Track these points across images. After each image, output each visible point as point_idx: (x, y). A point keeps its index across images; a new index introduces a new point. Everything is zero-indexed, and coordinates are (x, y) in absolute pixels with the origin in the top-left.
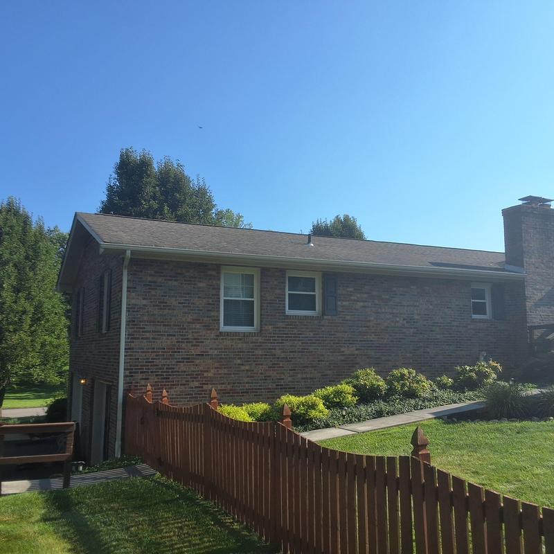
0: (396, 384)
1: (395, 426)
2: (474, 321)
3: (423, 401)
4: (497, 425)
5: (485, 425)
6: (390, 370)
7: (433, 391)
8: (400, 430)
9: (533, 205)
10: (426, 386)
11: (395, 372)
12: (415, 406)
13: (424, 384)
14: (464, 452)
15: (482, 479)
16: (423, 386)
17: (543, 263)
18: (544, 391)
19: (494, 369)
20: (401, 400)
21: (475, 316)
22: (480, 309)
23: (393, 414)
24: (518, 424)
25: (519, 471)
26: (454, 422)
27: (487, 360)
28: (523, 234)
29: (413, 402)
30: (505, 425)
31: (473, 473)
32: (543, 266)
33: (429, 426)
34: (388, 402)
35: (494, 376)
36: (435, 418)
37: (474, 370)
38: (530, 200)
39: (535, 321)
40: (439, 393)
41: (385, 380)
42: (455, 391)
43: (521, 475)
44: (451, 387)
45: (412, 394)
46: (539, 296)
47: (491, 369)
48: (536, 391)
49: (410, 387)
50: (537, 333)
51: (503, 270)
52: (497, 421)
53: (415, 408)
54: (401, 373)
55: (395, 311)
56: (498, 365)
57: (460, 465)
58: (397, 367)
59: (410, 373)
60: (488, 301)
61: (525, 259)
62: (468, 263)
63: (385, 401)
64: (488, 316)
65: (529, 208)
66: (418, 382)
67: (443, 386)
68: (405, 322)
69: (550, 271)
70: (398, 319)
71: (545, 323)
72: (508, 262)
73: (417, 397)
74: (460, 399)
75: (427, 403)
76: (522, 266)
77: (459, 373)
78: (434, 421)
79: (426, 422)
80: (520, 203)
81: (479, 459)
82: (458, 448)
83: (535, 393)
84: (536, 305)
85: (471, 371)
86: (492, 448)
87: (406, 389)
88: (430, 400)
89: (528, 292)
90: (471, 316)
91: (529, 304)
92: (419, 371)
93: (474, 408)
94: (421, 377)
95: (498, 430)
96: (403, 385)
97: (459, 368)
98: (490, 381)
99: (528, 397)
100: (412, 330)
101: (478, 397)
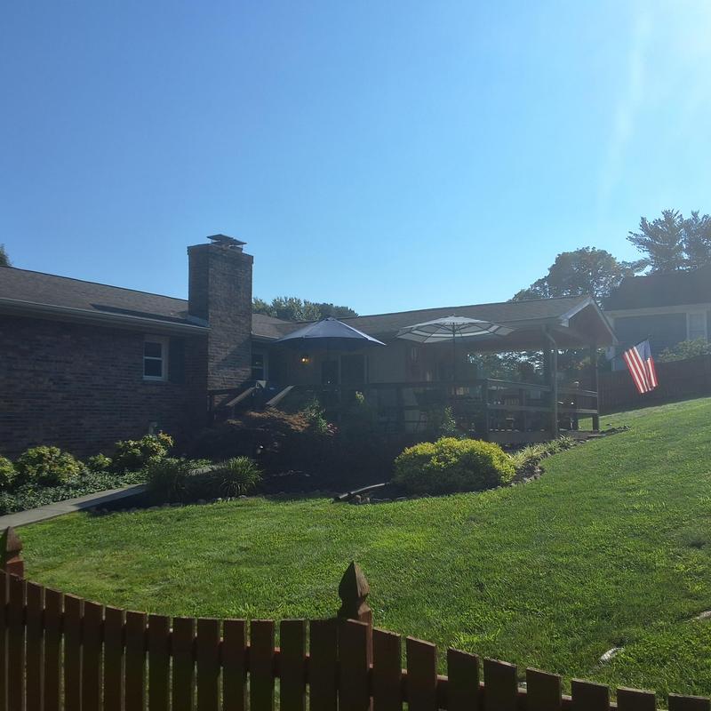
0: (30, 468)
1: (21, 526)
2: (145, 384)
3: (67, 490)
4: (157, 512)
5: (143, 514)
6: (25, 450)
7: (83, 475)
8: (26, 531)
9: (223, 246)
10: (73, 468)
11: (32, 452)
12: (54, 497)
13: (70, 466)
14: (107, 551)
15: (122, 584)
16: (69, 469)
17: (230, 317)
18: (215, 467)
19: (164, 443)
20: (35, 490)
21: (147, 378)
22: (154, 368)
23: (20, 509)
24: (180, 510)
25: (169, 567)
26: (102, 514)
27: (156, 432)
28: (210, 280)
29: (52, 491)
30: (166, 512)
31: (112, 577)
32: (229, 319)
33: (68, 522)
34: (15, 494)
35: (163, 452)
36: (79, 511)
37: (139, 445)
38: (220, 239)
39: (216, 384)
40: (91, 476)
41: (15, 463)
42: (111, 473)
43: (170, 571)
44: (106, 469)
45: (52, 481)
46: (223, 355)
47: (159, 445)
48: (207, 469)
49: (50, 472)
50: (218, 399)
51: (185, 321)
52: (157, 507)
53: (55, 498)
54: (38, 453)
55: (37, 368)
56: (169, 439)
57: (97, 569)
58: (34, 445)
59: (51, 452)
60: (164, 360)
61: (210, 311)
62: (144, 309)
63: (11, 492)
64: (163, 377)
65: (219, 249)
66: (61, 465)
67: (96, 468)
68: (51, 383)
69: (237, 326)
70: (41, 379)
71: (228, 387)
72: (191, 312)
73: (59, 484)
74: (117, 484)
75: (71, 492)
76: (207, 318)
77: (120, 451)
78: (77, 514)
79: (66, 517)
80: (209, 241)
81: (123, 558)
82: (100, 547)
83: (205, 471)
84: (219, 367)
85: (135, 446)
86: (144, 543)
87: (45, 474)
88: (76, 487)
89: (212, 350)
90: (142, 378)
91: (211, 364)
92: (66, 448)
93: (131, 494)
94: (69, 458)
95: (156, 519)
96: (40, 470)
97: (120, 443)
98: (158, 458)
99: (198, 476)
100: (61, 395)
101: (140, 479)
